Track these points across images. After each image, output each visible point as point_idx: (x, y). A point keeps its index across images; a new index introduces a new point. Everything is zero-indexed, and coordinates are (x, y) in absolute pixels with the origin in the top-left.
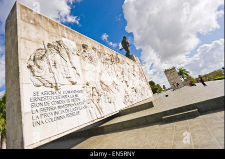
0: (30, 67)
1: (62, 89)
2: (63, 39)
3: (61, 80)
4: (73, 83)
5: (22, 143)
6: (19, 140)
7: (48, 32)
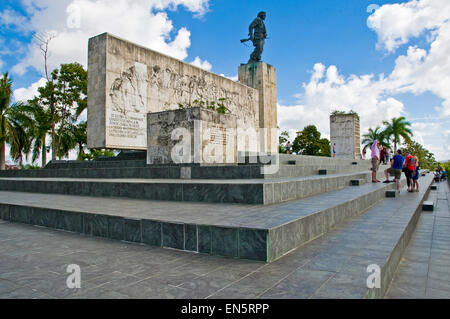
0: (111, 95)
1: (129, 115)
2: (136, 64)
3: (128, 107)
4: (137, 111)
5: (104, 142)
6: (102, 141)
7: (125, 59)
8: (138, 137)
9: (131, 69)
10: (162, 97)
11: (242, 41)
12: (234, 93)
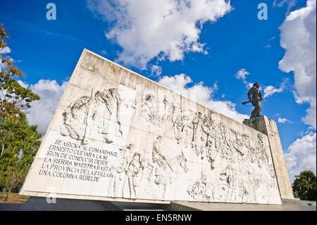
0: (65, 114)
4: (108, 142)
8: (101, 179)
9: (111, 91)
10: (153, 128)
11: (243, 103)
12: (244, 135)
